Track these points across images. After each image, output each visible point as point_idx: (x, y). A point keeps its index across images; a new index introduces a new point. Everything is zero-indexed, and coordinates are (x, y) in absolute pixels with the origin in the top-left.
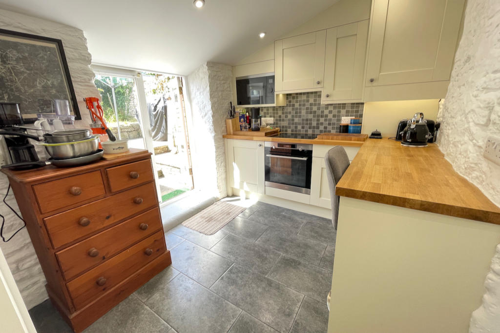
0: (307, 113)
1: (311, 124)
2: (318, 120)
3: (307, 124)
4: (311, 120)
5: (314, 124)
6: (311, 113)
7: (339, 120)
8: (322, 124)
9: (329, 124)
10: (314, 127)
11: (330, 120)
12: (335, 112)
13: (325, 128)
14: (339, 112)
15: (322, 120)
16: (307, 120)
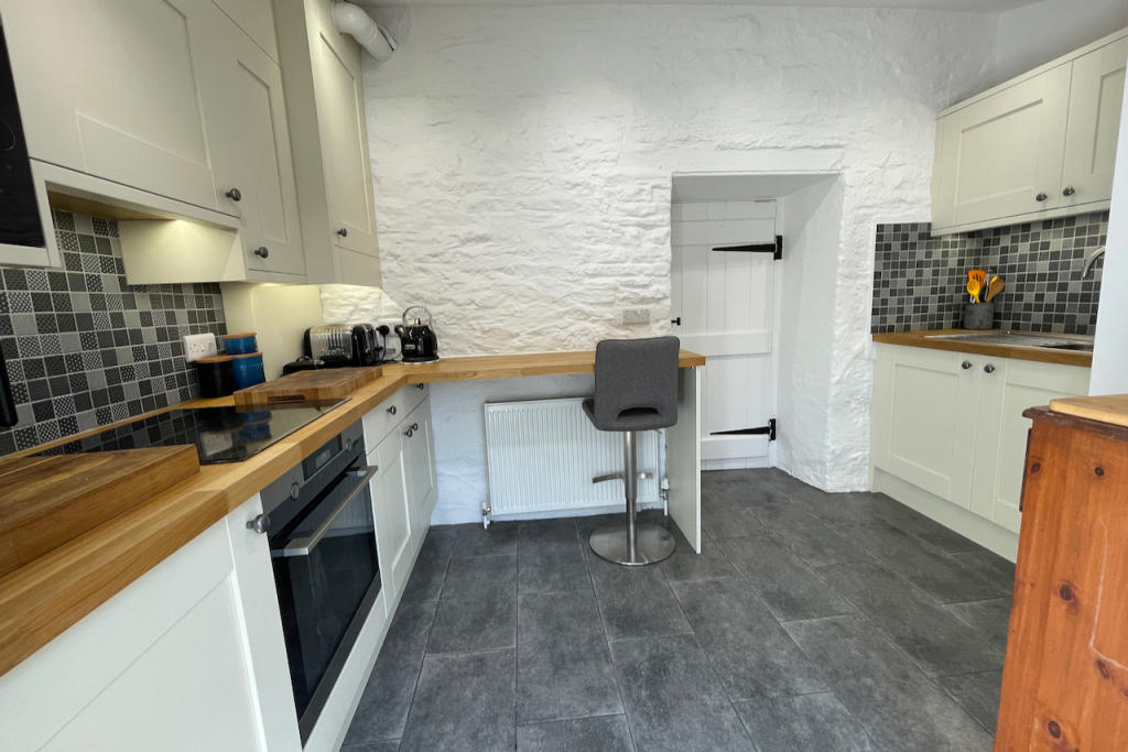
0: (45, 325)
1: (80, 382)
2: (110, 359)
3: (59, 388)
4: (75, 361)
5: (97, 378)
6: (67, 324)
7: (179, 349)
8: (128, 373)
9: (155, 369)
10: (100, 397)
11: (153, 351)
12: (159, 315)
13: (145, 387)
14: (171, 318)
15: (125, 354)
16: (56, 364)
